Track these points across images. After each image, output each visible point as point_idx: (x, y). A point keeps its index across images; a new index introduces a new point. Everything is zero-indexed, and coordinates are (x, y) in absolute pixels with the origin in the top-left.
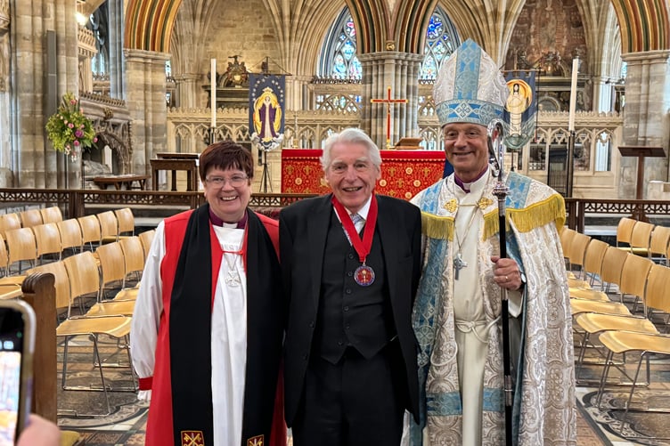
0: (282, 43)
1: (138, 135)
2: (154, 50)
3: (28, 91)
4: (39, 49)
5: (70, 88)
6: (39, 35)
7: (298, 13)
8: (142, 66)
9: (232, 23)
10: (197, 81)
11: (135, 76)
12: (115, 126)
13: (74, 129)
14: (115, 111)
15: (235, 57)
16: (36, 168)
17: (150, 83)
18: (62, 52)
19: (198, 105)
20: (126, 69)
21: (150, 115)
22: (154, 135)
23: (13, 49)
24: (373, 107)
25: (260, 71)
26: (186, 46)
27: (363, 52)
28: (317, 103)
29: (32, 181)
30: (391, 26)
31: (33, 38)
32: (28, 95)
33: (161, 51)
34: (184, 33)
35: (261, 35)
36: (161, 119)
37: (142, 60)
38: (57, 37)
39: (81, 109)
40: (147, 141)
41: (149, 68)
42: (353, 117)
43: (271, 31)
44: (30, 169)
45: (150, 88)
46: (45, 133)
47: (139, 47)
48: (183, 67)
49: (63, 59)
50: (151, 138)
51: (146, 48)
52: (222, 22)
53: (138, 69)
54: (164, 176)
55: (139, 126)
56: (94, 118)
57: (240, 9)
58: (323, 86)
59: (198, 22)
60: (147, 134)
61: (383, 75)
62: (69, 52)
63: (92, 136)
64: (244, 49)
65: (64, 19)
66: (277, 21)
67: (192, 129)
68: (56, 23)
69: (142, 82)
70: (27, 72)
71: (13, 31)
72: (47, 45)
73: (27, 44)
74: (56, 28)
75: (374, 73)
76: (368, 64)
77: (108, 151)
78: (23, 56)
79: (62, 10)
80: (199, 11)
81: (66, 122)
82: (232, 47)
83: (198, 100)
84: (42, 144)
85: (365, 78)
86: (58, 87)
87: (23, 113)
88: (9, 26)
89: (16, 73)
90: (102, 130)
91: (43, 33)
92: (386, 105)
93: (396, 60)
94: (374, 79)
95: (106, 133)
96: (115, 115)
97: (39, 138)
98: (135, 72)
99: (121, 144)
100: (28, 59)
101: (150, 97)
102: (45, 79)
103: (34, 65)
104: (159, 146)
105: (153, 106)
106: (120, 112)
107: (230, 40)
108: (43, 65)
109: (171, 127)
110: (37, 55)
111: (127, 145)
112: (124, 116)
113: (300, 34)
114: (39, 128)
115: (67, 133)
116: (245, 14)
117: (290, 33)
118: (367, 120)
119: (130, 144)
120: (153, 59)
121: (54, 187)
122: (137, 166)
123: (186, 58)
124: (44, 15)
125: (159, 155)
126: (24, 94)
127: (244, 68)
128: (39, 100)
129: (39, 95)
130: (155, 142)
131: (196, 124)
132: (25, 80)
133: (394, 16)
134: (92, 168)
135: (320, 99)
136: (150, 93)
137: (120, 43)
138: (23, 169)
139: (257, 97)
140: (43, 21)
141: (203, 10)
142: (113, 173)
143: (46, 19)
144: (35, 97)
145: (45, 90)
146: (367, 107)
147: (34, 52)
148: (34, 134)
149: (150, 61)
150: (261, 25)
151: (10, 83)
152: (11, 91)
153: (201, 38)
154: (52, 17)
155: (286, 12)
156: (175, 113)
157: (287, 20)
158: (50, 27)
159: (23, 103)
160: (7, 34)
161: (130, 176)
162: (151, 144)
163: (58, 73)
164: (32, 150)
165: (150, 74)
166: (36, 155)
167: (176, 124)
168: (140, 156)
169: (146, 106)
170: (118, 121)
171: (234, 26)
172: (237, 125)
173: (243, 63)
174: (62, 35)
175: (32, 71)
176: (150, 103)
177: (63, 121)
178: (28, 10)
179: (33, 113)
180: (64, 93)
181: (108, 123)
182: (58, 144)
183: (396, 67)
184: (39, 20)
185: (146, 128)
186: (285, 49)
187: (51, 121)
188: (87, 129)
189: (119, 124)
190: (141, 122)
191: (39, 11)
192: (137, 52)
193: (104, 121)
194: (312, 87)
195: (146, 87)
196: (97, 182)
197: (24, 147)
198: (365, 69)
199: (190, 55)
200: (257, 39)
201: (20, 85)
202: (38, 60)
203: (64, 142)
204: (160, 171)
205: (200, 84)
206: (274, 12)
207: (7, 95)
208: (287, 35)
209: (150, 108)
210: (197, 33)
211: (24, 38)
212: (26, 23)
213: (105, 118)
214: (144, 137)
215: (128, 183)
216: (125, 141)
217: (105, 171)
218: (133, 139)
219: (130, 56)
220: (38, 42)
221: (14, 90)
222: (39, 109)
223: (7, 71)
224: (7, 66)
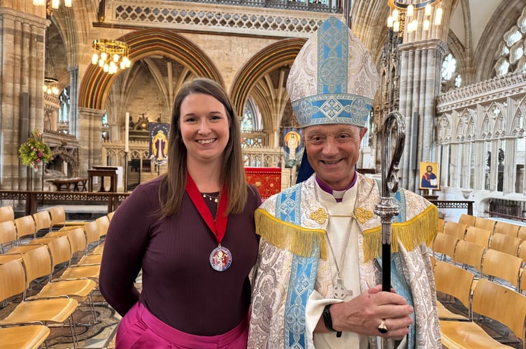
0: (168, 109)
1: (85, 154)
2: (95, 108)
3: (9, 128)
4: (17, 103)
5: (37, 127)
6: (18, 95)
8: (88, 117)
9: (141, 97)
10: (121, 126)
11: (84, 122)
12: (68, 150)
13: (37, 152)
14: (69, 141)
15: (143, 115)
16: (12, 175)
17: (93, 126)
18: (33, 105)
19: (121, 139)
20: (78, 118)
21: (92, 144)
22: (94, 155)
25: (156, 122)
26: (116, 108)
29: (10, 183)
31: (14, 96)
32: (9, 130)
33: (100, 108)
34: (115, 101)
35: (157, 104)
36: (99, 146)
37: (88, 114)
38: (30, 97)
39: (43, 140)
40: (89, 158)
41: (92, 118)
43: (163, 102)
44: (9, 175)
45: (93, 129)
46: (19, 154)
47: (87, 106)
48: (114, 119)
49: (33, 110)
50: (92, 156)
51: (91, 107)
52: (136, 96)
53: (86, 118)
54: (96, 180)
55: (85, 150)
56: (55, 145)
59: (122, 95)
60: (90, 154)
62: (38, 105)
63: (50, 156)
64: (148, 110)
65: (35, 86)
66: (166, 97)
67: (117, 152)
68: (30, 88)
69: (88, 126)
70: (9, 117)
72: (23, 101)
73: (10, 100)
74: (30, 91)
77: (65, 164)
78: (6, 107)
79: (34, 81)
80: (123, 90)
81: (32, 148)
83: (121, 136)
84: (17, 160)
86: (30, 126)
87: (5, 142)
89: (1, 118)
90: (60, 152)
91: (21, 94)
95: (62, 154)
96: (69, 144)
97: (15, 157)
98: (84, 120)
99: (73, 160)
100: (9, 109)
101: (92, 134)
102: (20, 122)
103: (14, 112)
104: (97, 161)
105: (94, 139)
106: (73, 142)
107: (140, 106)
108: (20, 113)
109: (104, 151)
110: (16, 107)
111: (76, 161)
112: (75, 144)
114: (15, 151)
115: (32, 154)
116: (149, 93)
119: (78, 160)
120: (94, 113)
121: (24, 188)
122: (83, 173)
123: (116, 114)
124: (22, 83)
125: (94, 168)
126: (6, 130)
128: (17, 134)
129: (16, 131)
130: (94, 159)
131: (119, 149)
132: (7, 121)
134: (52, 174)
136: (92, 132)
137: (76, 104)
138: (4, 176)
139: (154, 135)
140: (21, 87)
141: (125, 90)
142: (68, 177)
143: (23, 86)
144: (14, 132)
145: (20, 128)
147: (14, 105)
148: (12, 155)
150: (157, 99)
153: (124, 104)
154: (27, 85)
155: (171, 93)
156: (107, 143)
158: (26, 90)
159: (5, 136)
161: (77, 178)
162: (92, 160)
163: (30, 118)
164: (10, 164)
166: (12, 167)
167: (107, 149)
168: (85, 166)
169: (90, 139)
170: (71, 147)
171: (143, 98)
174: (34, 95)
175: (12, 116)
176: (92, 137)
177: (30, 147)
178: (11, 80)
179: (12, 142)
180: (33, 130)
181: (64, 148)
182: (26, 161)
184: (18, 86)
185: (90, 151)
187: (23, 147)
188: (46, 152)
189: (71, 149)
190: (87, 148)
191: (18, 81)
192: (88, 109)
193: (61, 148)
195: (90, 128)
196: (55, 183)
199: (117, 112)
200: (155, 106)
201: (3, 124)
202: (17, 110)
203: (30, 160)
204: (94, 177)
206: (164, 93)
209: (92, 140)
210: (122, 100)
211: (8, 96)
212: (9, 87)
213: (62, 145)
214: (88, 156)
215: (76, 183)
216: (75, 158)
217: (62, 175)
218: (81, 157)
219: (81, 111)
220: (17, 99)
222: (16, 139)
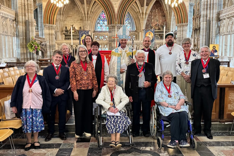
0: (85, 21)
2: (51, 24)
3: (21, 36)
4: (24, 25)
5: (32, 35)
6: (24, 21)
7: (89, 13)
8: (48, 29)
9: (71, 16)
10: (61, 32)
11: (46, 31)
12: (43, 45)
13: (35, 46)
14: (43, 41)
15: (72, 25)
16: (24, 57)
17: (50, 33)
18: (30, 26)
19: (62, 39)
20: (44, 29)
21: (51, 42)
23: (17, 25)
24: (112, 39)
25: (79, 29)
26: (58, 22)
27: (109, 24)
28: (95, 38)
29: (23, 60)
30: (116, 17)
31: (22, 22)
33: (53, 24)
35: (79, 19)
36: (54, 43)
37: (48, 27)
40: (50, 49)
41: (50, 29)
42: (106, 42)
43: (82, 18)
44: (23, 57)
45: (50, 34)
47: (47, 23)
50: (51, 48)
51: (49, 24)
52: (68, 16)
53: (47, 29)
55: (48, 45)
57: (73, 12)
58: (97, 33)
59: (61, 16)
60: (50, 47)
61: (114, 30)
62: (32, 25)
64: (75, 23)
65: (30, 17)
66: (84, 15)
68: (28, 18)
69: (48, 33)
70: (21, 31)
71: (17, 20)
72: (26, 24)
73: (21, 24)
74: (28, 19)
75: (112, 30)
76: (110, 27)
79: (30, 14)
82: (71, 22)
83: (62, 37)
84: (26, 50)
85: (109, 31)
86: (29, 35)
87: (20, 42)
88: (16, 19)
89: (18, 32)
91: (25, 21)
92: (115, 39)
93: (118, 26)
94: (112, 31)
96: (43, 42)
97: (25, 49)
98: (46, 30)
99: (44, 50)
100: (21, 28)
101: (50, 37)
102: (26, 33)
103: (23, 29)
105: (51, 39)
106: (44, 41)
107: (70, 20)
108: (25, 29)
109: (56, 45)
110: (23, 27)
111: (46, 50)
112: (45, 42)
113: (90, 19)
114: (25, 46)
115: (33, 47)
116: (75, 13)
117: (87, 18)
118: (110, 42)
120: (51, 26)
122: (48, 56)
124: (25, 16)
126: (20, 37)
127: (75, 29)
128: (25, 39)
129: (24, 37)
130: (52, 49)
132: (21, 33)
133: (117, 15)
135: (96, 37)
137: (42, 22)
138: (21, 57)
139: (81, 37)
141: (63, 12)
142: (42, 58)
143: (26, 17)
144: (23, 38)
145: (26, 36)
146: (110, 39)
147: (23, 26)
148: (23, 48)
149: (50, 27)
150: (79, 16)
151: (16, 34)
152: (17, 36)
153: (62, 20)
155: (86, 13)
156: (57, 41)
157: (86, 15)
158: (27, 19)
159: (20, 40)
160: (15, 21)
163: (29, 31)
164: (23, 52)
165: (50, 31)
166: (24, 53)
167: (58, 44)
168: (48, 53)
169: (49, 39)
170: (43, 44)
171: (71, 17)
172: (75, 44)
173: (74, 27)
174: (30, 21)
176: (51, 38)
177: (32, 44)
178: (21, 15)
179: (23, 42)
180: (31, 37)
181: (41, 45)
183: (118, 28)
185: (50, 46)
186: (86, 23)
187: (28, 44)
188: (38, 46)
189: (44, 45)
192: (47, 25)
194: (94, 33)
197: (21, 51)
198: (109, 29)
199: (59, 25)
200: (78, 20)
201: (19, 35)
202: (24, 28)
203: (32, 50)
205: (62, 33)
206: (83, 13)
207: (16, 37)
208: (87, 19)
209: (51, 40)
210: (61, 18)
211: (20, 22)
212: (20, 18)
213: (41, 43)
215: (47, 61)
217: (40, 58)
218: (47, 48)
219: (45, 26)
220: (24, 23)
221: (18, 36)
222: (24, 41)
224: (15, 30)
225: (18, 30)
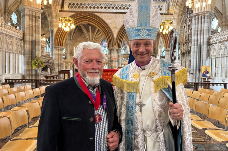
1: (56, 65)
3: (27, 54)
4: (31, 44)
5: (38, 54)
6: (31, 41)
8: (58, 50)
9: (79, 41)
12: (50, 63)
13: (39, 64)
14: (50, 60)
17: (60, 53)
19: (71, 59)
20: (54, 50)
21: (59, 61)
22: (60, 65)
23: (24, 44)
26: (68, 46)
27: (109, 47)
29: (28, 76)
31: (29, 41)
32: (28, 55)
33: (62, 46)
34: (68, 43)
36: (62, 62)
37: (57, 48)
38: (36, 41)
39: (41, 59)
40: (58, 67)
42: (106, 62)
44: (28, 73)
46: (32, 65)
47: (57, 45)
48: (68, 51)
49: (37, 47)
50: (59, 66)
51: (59, 45)
54: (62, 75)
55: (57, 63)
56: (45, 61)
59: (71, 41)
60: (58, 65)
61: (113, 53)
62: (38, 45)
63: (43, 65)
65: (37, 37)
67: (69, 64)
68: (35, 38)
71: (24, 40)
72: (33, 43)
73: (28, 43)
74: (35, 39)
75: (111, 52)
76: (110, 50)
77: (49, 69)
78: (26, 46)
79: (37, 35)
80: (71, 38)
81: (37, 62)
83: (71, 58)
85: (109, 53)
86: (35, 53)
87: (26, 60)
88: (23, 38)
89: (25, 50)
90: (47, 64)
92: (114, 59)
93: (116, 49)
95: (48, 65)
97: (30, 66)
98: (56, 51)
99: (52, 67)
100: (27, 47)
101: (59, 57)
102: (32, 51)
103: (29, 48)
104: (61, 68)
108: (32, 48)
109: (64, 64)
112: (53, 61)
114: (30, 63)
115: (37, 65)
116: (82, 39)
118: (110, 62)
119: (54, 67)
120: (60, 48)
121: (34, 78)
122: (56, 73)
123: (68, 48)
124: (32, 36)
125: (61, 70)
126: (26, 55)
129: (30, 55)
130: (60, 67)
131: (70, 63)
132: (27, 52)
134: (44, 73)
136: (59, 56)
137: (52, 45)
138: (26, 73)
140: (32, 37)
142: (50, 74)
144: (29, 56)
145: (32, 54)
147: (29, 45)
148: (29, 65)
151: (23, 52)
152: (23, 54)
153: (72, 44)
154: (34, 37)
155: (91, 39)
156: (65, 61)
158: (34, 39)
159: (26, 57)
161: (54, 75)
162: (59, 67)
163: (35, 50)
165: (59, 51)
166: (29, 70)
167: (66, 63)
168: (57, 70)
169: (58, 59)
170: (51, 62)
174: (37, 41)
175: (28, 49)
176: (59, 58)
177: (36, 62)
178: (28, 35)
179: (29, 60)
180: (37, 55)
181: (49, 63)
182: (34, 67)
183: (116, 51)
184: (31, 37)
185: (58, 64)
187: (33, 62)
189: (51, 63)
190: (57, 62)
191: (31, 35)
192: (56, 46)
193: (48, 62)
195: (58, 54)
196: (46, 77)
197: (26, 68)
199: (69, 48)
202: (30, 47)
203: (36, 67)
204: (61, 74)
205: (71, 54)
209: (59, 59)
210: (71, 43)
211: (27, 41)
212: (27, 38)
213: (48, 61)
214: (58, 66)
215: (53, 77)
216: (53, 67)
217: (48, 74)
218: (55, 66)
220: (30, 42)
222: (30, 59)
223: (22, 49)
224: (23, 48)
225: (25, 49)
